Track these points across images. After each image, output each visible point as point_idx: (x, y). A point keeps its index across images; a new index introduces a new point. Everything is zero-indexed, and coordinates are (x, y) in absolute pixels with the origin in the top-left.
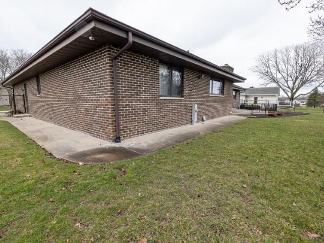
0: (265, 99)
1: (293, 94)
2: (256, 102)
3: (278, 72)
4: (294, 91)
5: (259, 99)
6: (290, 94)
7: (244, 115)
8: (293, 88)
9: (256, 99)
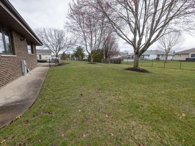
0: (45, 56)
1: (57, 54)
2: (40, 58)
3: (48, 41)
4: (57, 52)
5: (42, 56)
6: (56, 54)
7: (46, 66)
8: (56, 51)
9: (40, 56)
